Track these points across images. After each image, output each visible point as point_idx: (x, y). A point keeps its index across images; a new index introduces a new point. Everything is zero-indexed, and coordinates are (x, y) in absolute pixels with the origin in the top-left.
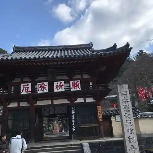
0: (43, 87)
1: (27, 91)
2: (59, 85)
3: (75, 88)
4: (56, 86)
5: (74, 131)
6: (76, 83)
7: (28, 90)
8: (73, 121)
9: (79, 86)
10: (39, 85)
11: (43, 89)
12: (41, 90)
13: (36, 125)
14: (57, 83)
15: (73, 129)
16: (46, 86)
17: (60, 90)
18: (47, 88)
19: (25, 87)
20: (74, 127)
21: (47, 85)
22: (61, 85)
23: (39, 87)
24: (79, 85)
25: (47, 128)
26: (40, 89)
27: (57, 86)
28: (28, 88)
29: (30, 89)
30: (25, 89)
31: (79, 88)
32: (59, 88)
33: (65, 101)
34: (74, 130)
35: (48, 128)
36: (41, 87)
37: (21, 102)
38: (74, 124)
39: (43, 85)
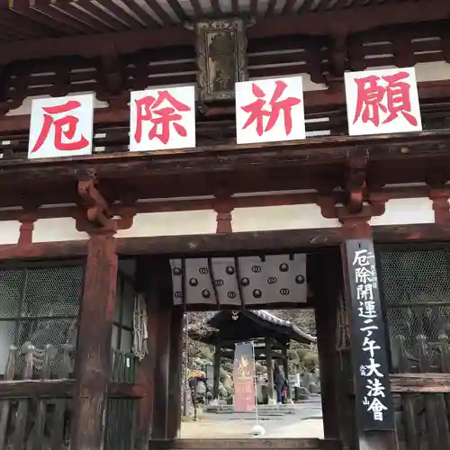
0: (166, 117)
1: (65, 140)
2: (268, 98)
3: (383, 116)
4: (246, 109)
5: (378, 416)
6: (382, 83)
7: (70, 134)
8: (371, 346)
9: (407, 106)
10: (139, 103)
11: (166, 130)
12: (152, 134)
13: (135, 360)
14: (257, 92)
15: (371, 399)
16: (186, 108)
17: (277, 134)
18: (189, 120)
19: (57, 117)
20: (377, 388)
21: (192, 105)
22: (283, 97)
23: (140, 118)
24: (406, 99)
25: (211, 385)
26: (147, 126)
27: (255, 110)
28: (73, 121)
29: (85, 129)
30: (53, 128)
31: (412, 121)
32: (266, 119)
33: (306, 217)
34: (377, 409)
35: (216, 385)
36: (155, 116)
37: (40, 221)
38: (373, 367)
39: (166, 104)
